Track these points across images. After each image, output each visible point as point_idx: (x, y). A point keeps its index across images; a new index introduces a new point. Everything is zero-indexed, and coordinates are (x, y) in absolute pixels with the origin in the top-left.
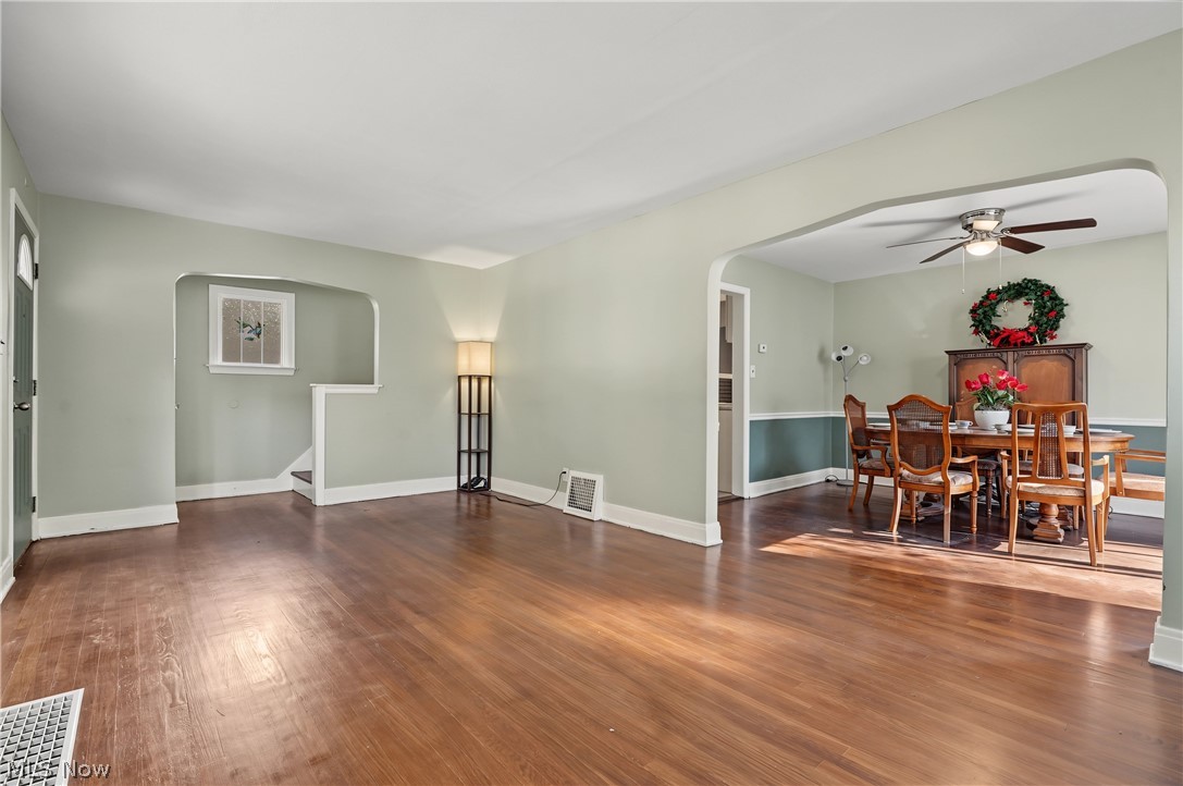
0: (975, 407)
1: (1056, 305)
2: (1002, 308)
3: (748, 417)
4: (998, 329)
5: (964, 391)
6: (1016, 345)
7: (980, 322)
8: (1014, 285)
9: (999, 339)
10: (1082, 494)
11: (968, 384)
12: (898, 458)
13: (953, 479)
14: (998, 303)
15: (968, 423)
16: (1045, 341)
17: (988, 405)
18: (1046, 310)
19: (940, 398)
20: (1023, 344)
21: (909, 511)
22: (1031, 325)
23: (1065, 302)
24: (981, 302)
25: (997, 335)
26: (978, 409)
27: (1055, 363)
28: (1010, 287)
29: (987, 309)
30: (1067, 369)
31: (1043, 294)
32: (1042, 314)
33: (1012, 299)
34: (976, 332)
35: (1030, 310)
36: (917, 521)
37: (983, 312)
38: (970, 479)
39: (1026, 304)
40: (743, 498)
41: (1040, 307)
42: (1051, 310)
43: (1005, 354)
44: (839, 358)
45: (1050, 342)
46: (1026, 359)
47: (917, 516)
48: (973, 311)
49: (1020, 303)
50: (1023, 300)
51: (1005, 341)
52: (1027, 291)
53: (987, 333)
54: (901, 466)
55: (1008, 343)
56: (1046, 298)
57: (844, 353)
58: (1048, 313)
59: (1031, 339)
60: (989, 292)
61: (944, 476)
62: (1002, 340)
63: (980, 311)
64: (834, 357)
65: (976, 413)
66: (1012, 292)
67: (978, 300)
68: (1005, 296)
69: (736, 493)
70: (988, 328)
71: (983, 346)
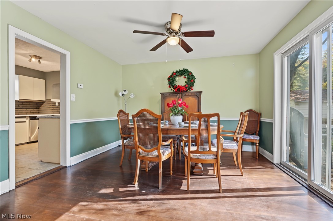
0: (171, 115)
1: (193, 78)
2: (177, 78)
3: (69, 122)
4: (176, 85)
5: (166, 108)
6: (182, 91)
7: (171, 82)
8: (181, 71)
9: (177, 89)
10: (215, 157)
11: (168, 105)
12: (138, 144)
13: (163, 153)
14: (176, 76)
15: (168, 121)
16: (190, 90)
17: (176, 114)
18: (190, 79)
19: (157, 111)
20: (184, 91)
21: (145, 166)
22: (186, 84)
23: (195, 77)
24: (171, 76)
25: (176, 87)
26: (172, 116)
27: (193, 98)
28: (180, 71)
29: (173, 78)
30: (196, 101)
31: (189, 74)
32: (189, 81)
33: (180, 75)
34: (170, 87)
35: (186, 79)
36: (148, 170)
37: (171, 80)
38: (170, 150)
39: (184, 77)
40: (66, 167)
41: (188, 79)
42: (192, 79)
43: (178, 94)
44: (123, 95)
45: (191, 91)
46: (185, 97)
47: (148, 168)
48: (169, 79)
49: (182, 77)
50: (183, 76)
51: (178, 90)
52: (185, 72)
53: (173, 86)
54: (139, 147)
55: (179, 91)
56: (190, 75)
57: (124, 93)
58: (191, 81)
59: (186, 90)
60: (173, 72)
61: (159, 152)
62: (178, 89)
63: (171, 79)
64: (120, 94)
65: (171, 118)
66: (180, 72)
67: (170, 75)
68: (178, 74)
69: (62, 164)
70: (173, 85)
71: (172, 91)
